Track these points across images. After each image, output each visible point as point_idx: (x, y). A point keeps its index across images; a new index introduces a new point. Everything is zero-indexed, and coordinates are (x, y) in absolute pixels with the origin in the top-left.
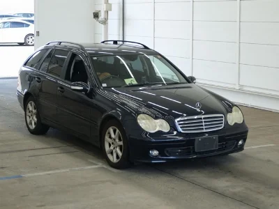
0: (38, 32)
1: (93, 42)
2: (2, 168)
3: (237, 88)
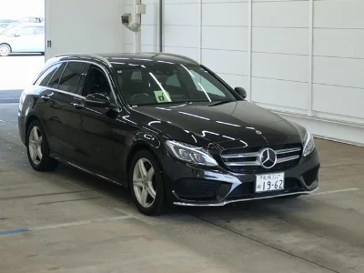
0: (49, 42)
3: (310, 114)
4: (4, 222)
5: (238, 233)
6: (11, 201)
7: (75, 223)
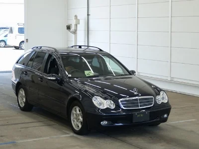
0: (27, 40)
1: (66, 47)
2: (2, 136)
3: (169, 79)
4: (2, 138)
5: (131, 144)
6: (5, 127)
7: (41, 139)
